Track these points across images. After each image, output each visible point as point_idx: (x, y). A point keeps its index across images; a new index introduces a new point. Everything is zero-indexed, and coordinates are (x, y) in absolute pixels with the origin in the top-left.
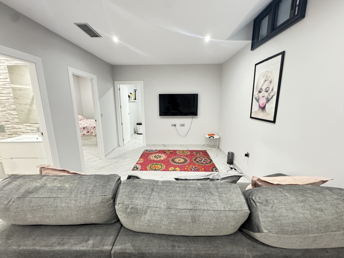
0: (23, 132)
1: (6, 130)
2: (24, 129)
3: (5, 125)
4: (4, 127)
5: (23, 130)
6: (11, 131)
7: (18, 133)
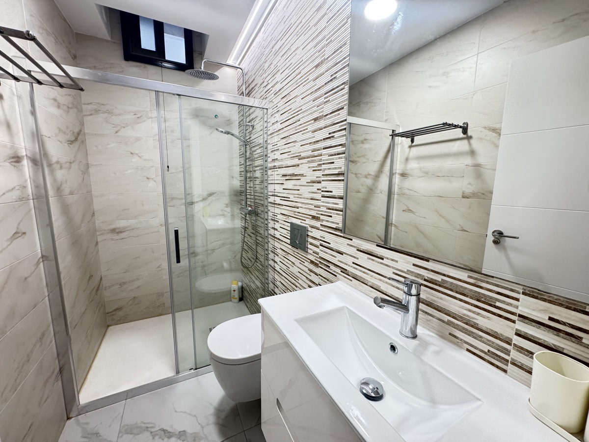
0: (344, 271)
1: (309, 246)
2: (350, 260)
3: (310, 229)
4: (308, 235)
5: (346, 261)
6: (317, 254)
7: (332, 267)
